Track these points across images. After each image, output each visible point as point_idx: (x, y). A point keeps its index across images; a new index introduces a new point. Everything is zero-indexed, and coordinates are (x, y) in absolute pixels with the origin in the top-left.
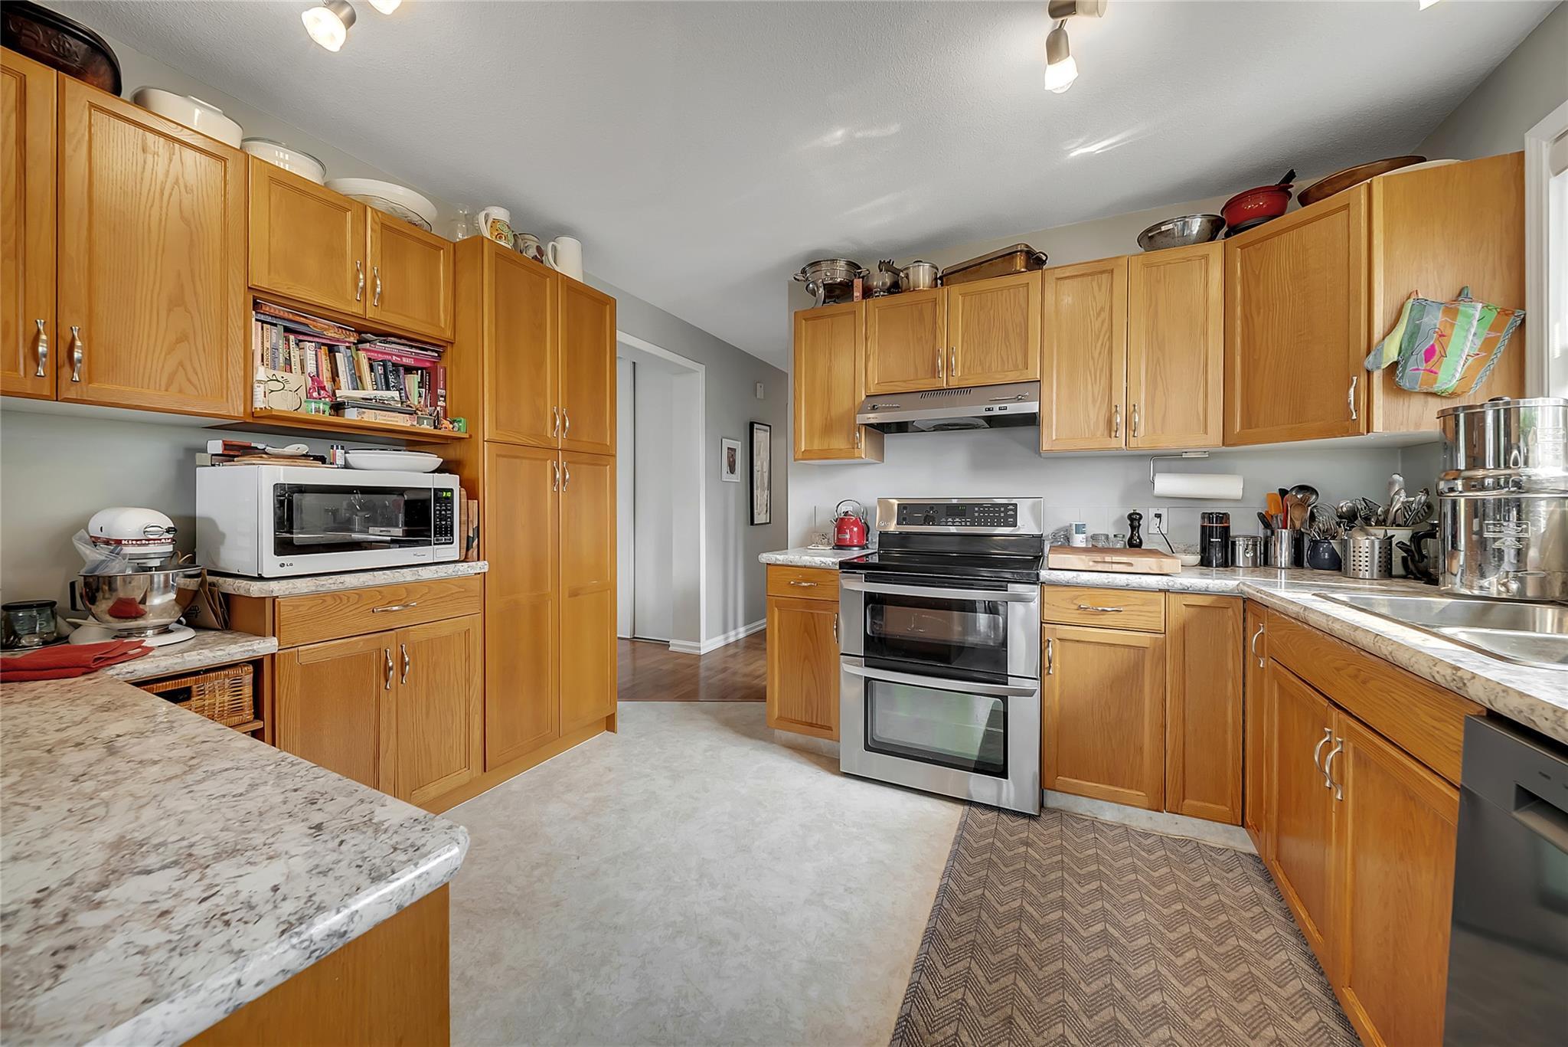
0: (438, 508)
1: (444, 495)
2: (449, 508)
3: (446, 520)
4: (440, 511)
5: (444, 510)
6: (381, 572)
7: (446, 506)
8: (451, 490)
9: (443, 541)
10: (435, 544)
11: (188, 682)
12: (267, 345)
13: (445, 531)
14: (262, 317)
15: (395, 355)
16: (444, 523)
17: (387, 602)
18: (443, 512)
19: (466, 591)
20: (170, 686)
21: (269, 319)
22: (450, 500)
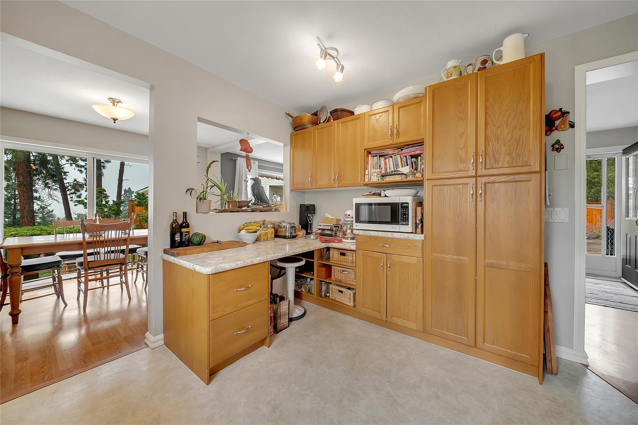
0: (402, 210)
1: (405, 205)
2: (407, 210)
3: (406, 215)
4: (403, 211)
5: (404, 211)
6: (381, 232)
7: (406, 210)
8: (408, 203)
9: (404, 224)
10: (401, 225)
11: (345, 252)
12: (374, 163)
13: (405, 220)
14: (373, 155)
15: (412, 152)
16: (405, 216)
17: (384, 243)
18: (404, 212)
19: (414, 246)
20: (342, 251)
21: (375, 155)
22: (407, 207)
